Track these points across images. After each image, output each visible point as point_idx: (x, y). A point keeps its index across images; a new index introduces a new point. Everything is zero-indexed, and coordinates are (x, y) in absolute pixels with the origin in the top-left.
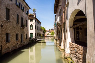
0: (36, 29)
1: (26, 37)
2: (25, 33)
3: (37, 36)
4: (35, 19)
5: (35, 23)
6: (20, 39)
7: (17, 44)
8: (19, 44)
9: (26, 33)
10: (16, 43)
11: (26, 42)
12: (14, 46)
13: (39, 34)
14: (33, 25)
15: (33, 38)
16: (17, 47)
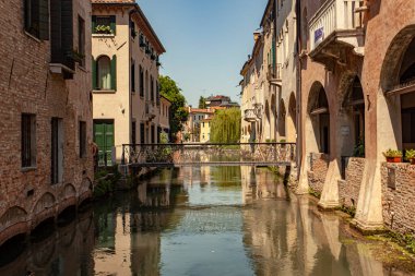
0: (132, 88)
1: (77, 143)
2: (74, 117)
3: (138, 141)
4: (127, 16)
5: (127, 45)
6: (43, 157)
7: (31, 193)
8: (39, 194)
9: (78, 113)
11: (77, 180)
12: (14, 211)
13: (153, 127)
14: (115, 57)
15: (119, 155)
16: (29, 218)
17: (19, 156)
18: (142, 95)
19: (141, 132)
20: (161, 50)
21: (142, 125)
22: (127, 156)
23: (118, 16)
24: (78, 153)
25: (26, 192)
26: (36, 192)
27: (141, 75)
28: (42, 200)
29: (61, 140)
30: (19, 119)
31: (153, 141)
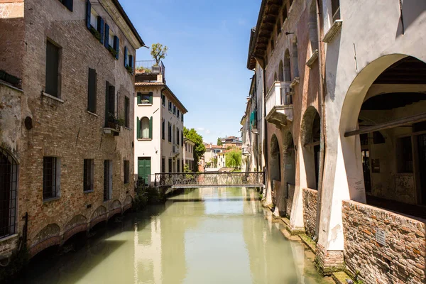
0: (163, 137)
1: (123, 174)
2: (120, 159)
3: (167, 171)
4: (159, 93)
5: (159, 110)
6: (98, 185)
7: (89, 206)
8: (95, 206)
9: (123, 156)
10: (82, 202)
11: (122, 197)
12: (77, 218)
13: (178, 161)
14: (152, 118)
15: (153, 179)
16: (89, 221)
17: (82, 185)
18: (170, 140)
19: (169, 165)
20: (185, 111)
21: (170, 160)
22: (158, 180)
23: (154, 93)
24: (123, 180)
25: (86, 206)
26: (93, 206)
27: (170, 128)
28: (97, 210)
29: (111, 173)
30: (82, 163)
31: (178, 171)
